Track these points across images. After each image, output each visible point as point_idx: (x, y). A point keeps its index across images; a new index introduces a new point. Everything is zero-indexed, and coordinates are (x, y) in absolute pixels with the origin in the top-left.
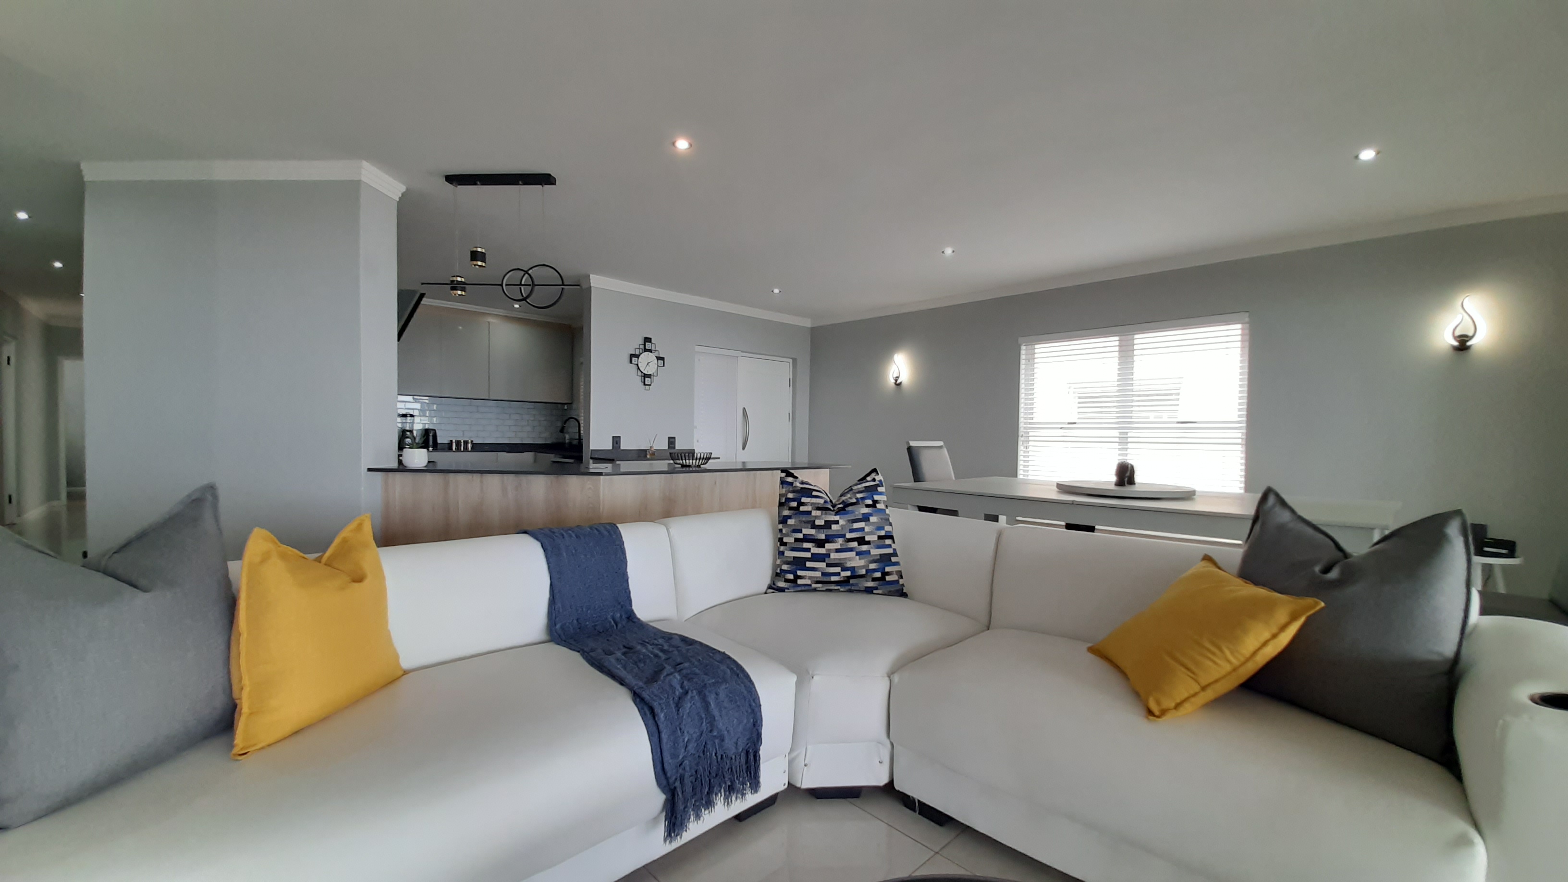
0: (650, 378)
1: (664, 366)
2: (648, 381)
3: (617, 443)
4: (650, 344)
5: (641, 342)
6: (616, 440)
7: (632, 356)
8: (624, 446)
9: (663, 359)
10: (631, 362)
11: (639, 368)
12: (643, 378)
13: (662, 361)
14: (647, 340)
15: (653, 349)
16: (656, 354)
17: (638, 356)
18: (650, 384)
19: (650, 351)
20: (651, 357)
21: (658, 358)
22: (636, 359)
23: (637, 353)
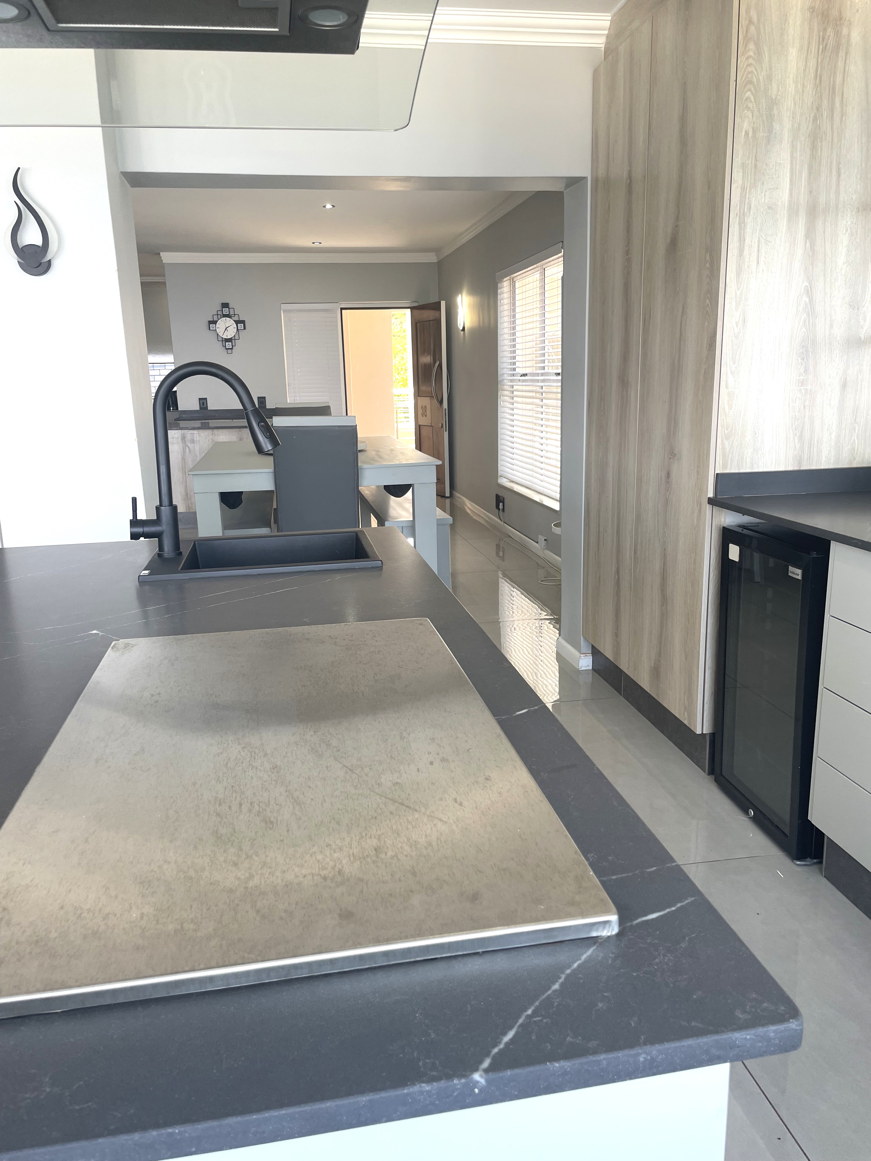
0: (231, 342)
1: (245, 328)
2: (229, 345)
3: (203, 405)
4: (228, 309)
5: (220, 308)
6: (203, 401)
7: (210, 322)
8: (211, 407)
9: (243, 322)
10: (210, 329)
11: (218, 334)
12: (224, 342)
13: (242, 325)
14: (225, 305)
15: (232, 313)
16: (236, 318)
17: (215, 322)
18: (231, 347)
19: (228, 316)
20: (230, 322)
21: (237, 322)
22: (214, 325)
23: (215, 319)
